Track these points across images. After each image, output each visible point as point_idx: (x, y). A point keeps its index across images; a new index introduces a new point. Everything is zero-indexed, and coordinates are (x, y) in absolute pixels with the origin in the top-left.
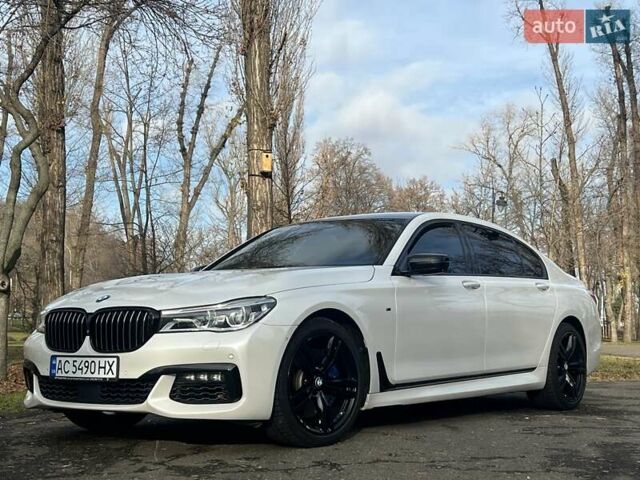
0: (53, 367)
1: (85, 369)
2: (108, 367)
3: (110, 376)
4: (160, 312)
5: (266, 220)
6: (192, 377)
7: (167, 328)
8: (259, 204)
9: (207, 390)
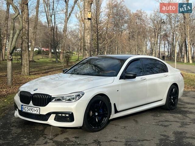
0: (22, 108)
1: (31, 110)
2: (37, 111)
3: (37, 113)
4: (51, 96)
5: (89, 33)
6: (60, 115)
7: (53, 100)
8: (87, 28)
9: (64, 119)
